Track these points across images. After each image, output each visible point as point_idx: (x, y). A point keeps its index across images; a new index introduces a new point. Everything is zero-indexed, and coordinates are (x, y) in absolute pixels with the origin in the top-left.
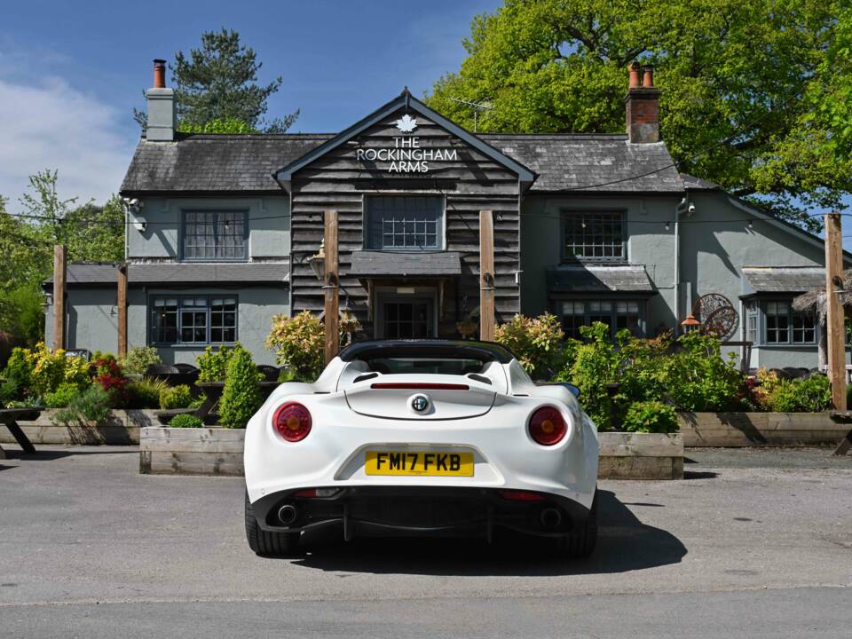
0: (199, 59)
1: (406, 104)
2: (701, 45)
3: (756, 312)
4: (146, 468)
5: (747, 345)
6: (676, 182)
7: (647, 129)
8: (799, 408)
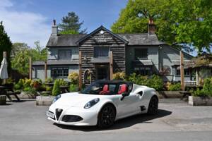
0: (67, 18)
1: (102, 28)
2: (167, 14)
3: (174, 69)
4: (37, 104)
5: (173, 76)
6: (158, 43)
7: (152, 32)
8: (175, 90)
